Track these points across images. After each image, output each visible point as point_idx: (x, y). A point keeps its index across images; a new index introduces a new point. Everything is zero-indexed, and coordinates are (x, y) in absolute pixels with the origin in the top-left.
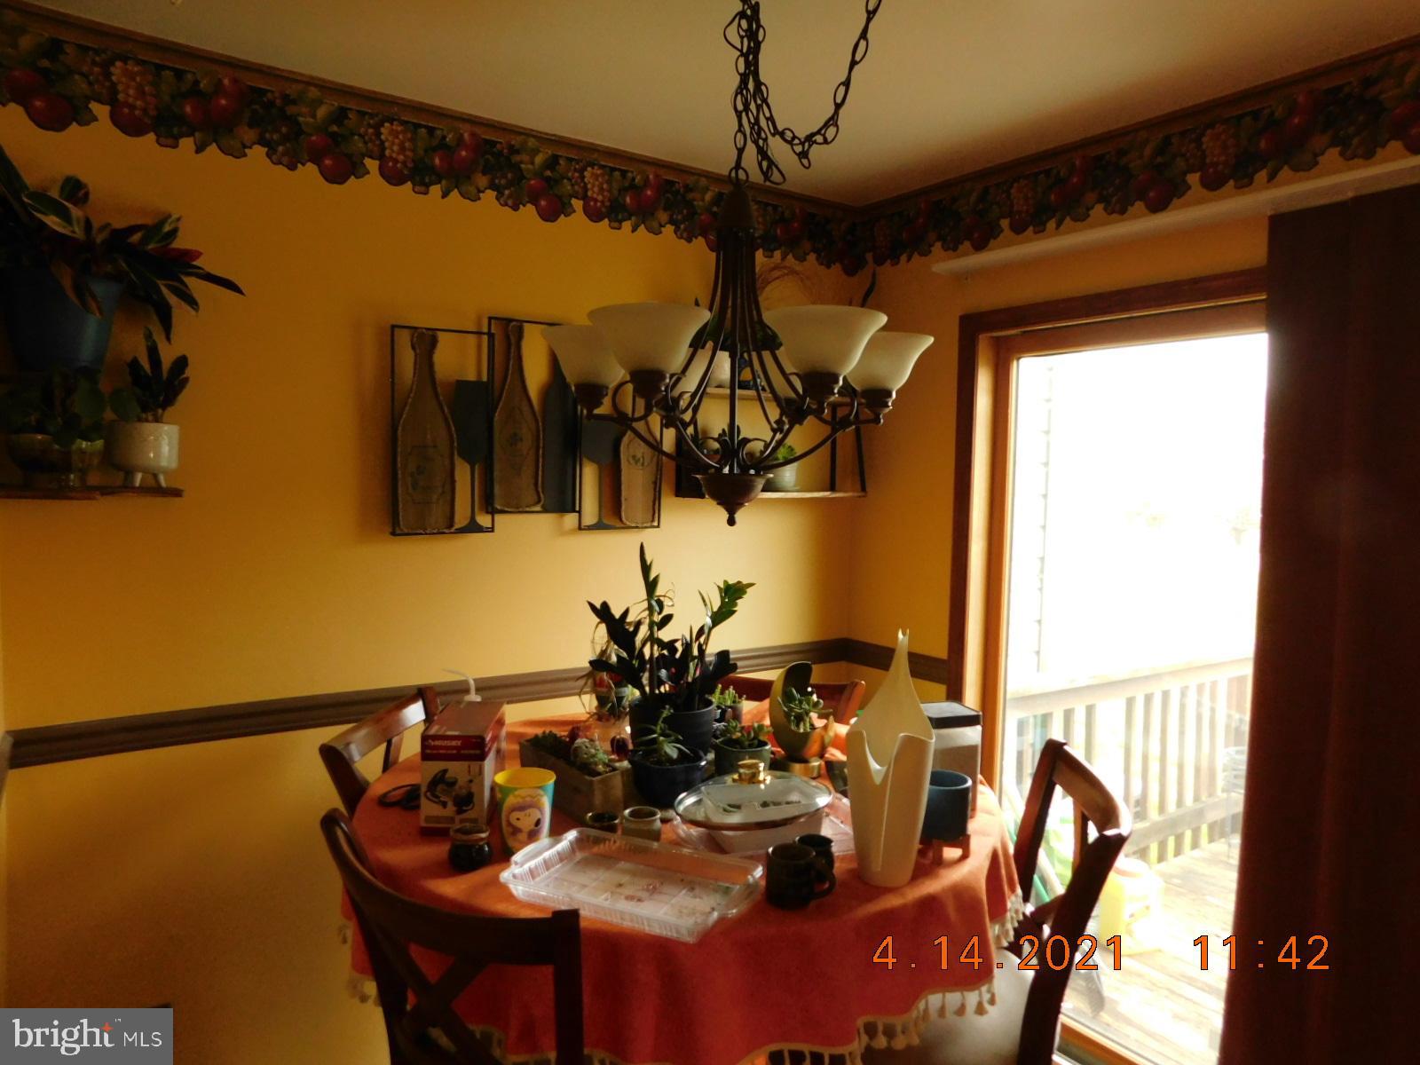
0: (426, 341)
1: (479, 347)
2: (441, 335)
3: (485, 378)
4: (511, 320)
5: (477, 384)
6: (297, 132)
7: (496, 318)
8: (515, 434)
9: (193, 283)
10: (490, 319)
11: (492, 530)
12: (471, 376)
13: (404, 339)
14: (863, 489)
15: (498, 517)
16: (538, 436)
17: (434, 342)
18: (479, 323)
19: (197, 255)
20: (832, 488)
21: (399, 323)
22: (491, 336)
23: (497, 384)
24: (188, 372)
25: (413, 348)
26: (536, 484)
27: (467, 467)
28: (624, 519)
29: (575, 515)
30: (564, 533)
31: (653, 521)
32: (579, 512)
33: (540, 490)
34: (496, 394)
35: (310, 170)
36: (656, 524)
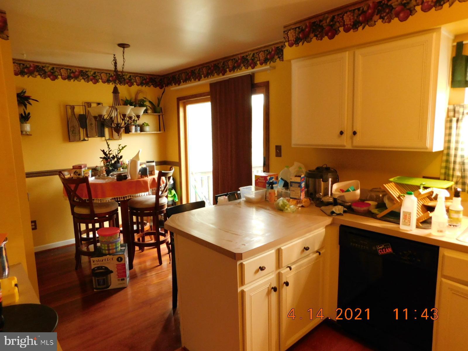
0: (73, 108)
1: (83, 108)
2: (75, 107)
3: (85, 114)
4: (89, 103)
5: (83, 115)
6: (45, 72)
7: (86, 103)
8: (91, 123)
9: (30, 101)
10: (85, 103)
11: (88, 140)
12: (82, 113)
13: (68, 108)
14: (164, 131)
15: (89, 138)
16: (96, 124)
17: (74, 108)
18: (83, 104)
19: (31, 97)
20: (160, 131)
21: (67, 105)
22: (85, 106)
23: (87, 115)
24: (30, 115)
25: (70, 109)
26: (96, 132)
27: (82, 129)
28: (114, 138)
29: (104, 137)
30: (102, 141)
31: (120, 138)
32: (105, 137)
33: (97, 133)
34: (87, 117)
35: (48, 79)
36: (121, 139)
